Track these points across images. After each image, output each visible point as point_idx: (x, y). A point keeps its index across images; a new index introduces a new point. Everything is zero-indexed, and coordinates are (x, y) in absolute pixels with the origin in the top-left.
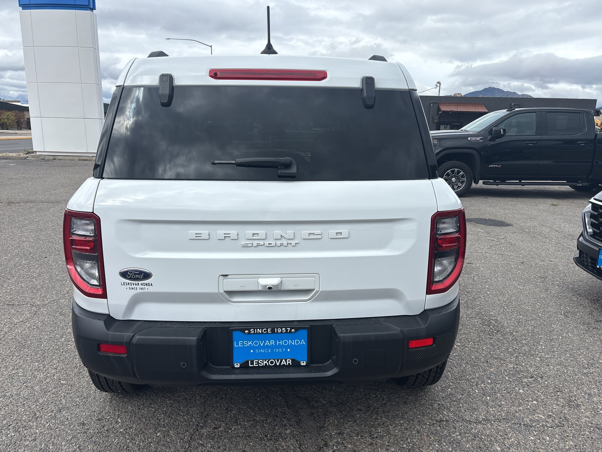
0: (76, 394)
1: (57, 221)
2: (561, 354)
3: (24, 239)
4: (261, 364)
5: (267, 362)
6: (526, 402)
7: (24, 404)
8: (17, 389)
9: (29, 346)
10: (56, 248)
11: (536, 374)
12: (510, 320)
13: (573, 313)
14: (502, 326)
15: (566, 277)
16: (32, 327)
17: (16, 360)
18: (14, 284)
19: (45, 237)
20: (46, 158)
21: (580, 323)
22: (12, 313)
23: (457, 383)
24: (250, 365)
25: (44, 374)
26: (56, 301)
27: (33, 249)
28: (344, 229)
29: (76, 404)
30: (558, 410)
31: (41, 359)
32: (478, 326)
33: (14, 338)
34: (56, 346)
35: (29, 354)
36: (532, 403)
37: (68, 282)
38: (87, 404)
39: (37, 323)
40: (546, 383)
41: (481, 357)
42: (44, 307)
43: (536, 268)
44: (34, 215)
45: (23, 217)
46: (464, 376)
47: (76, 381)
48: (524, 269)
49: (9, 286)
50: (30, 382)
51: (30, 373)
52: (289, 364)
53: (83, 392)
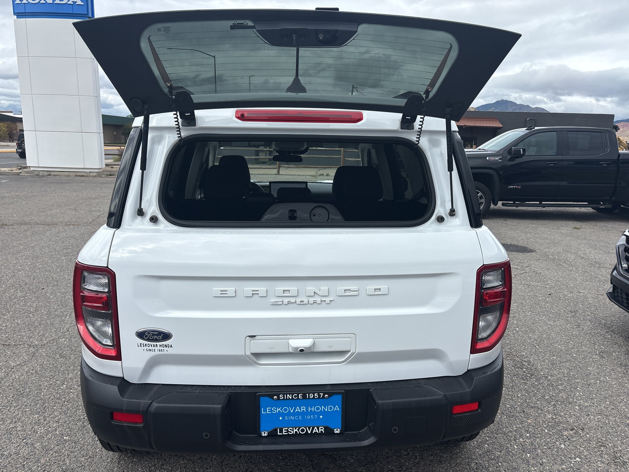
0: (81, 452)
1: (55, 247)
2: (601, 402)
3: (19, 267)
4: (291, 432)
5: (297, 430)
6: (569, 459)
7: (24, 465)
8: (16, 447)
9: (28, 394)
10: (54, 278)
11: (576, 426)
12: (544, 361)
13: (609, 353)
14: (536, 369)
15: (598, 311)
16: (31, 372)
17: (14, 411)
18: (10, 320)
19: (42, 265)
20: (41, 173)
21: (617, 365)
22: (7, 355)
23: (494, 437)
24: (279, 434)
25: (45, 428)
26: (55, 341)
27: (29, 279)
28: (383, 285)
29: (81, 465)
30: (604, 469)
31: (41, 411)
32: (510, 369)
33: (11, 384)
34: (57, 395)
35: (27, 404)
36: (575, 460)
37: (67, 317)
38: (93, 465)
39: (35, 366)
40: (588, 436)
41: (517, 406)
42: (42, 348)
43: (565, 300)
44: (29, 239)
45: (17, 241)
46: (501, 429)
47: (80, 437)
48: (552, 301)
49: (5, 322)
50: (30, 439)
51: (29, 427)
52: (321, 431)
53: (89, 450)
